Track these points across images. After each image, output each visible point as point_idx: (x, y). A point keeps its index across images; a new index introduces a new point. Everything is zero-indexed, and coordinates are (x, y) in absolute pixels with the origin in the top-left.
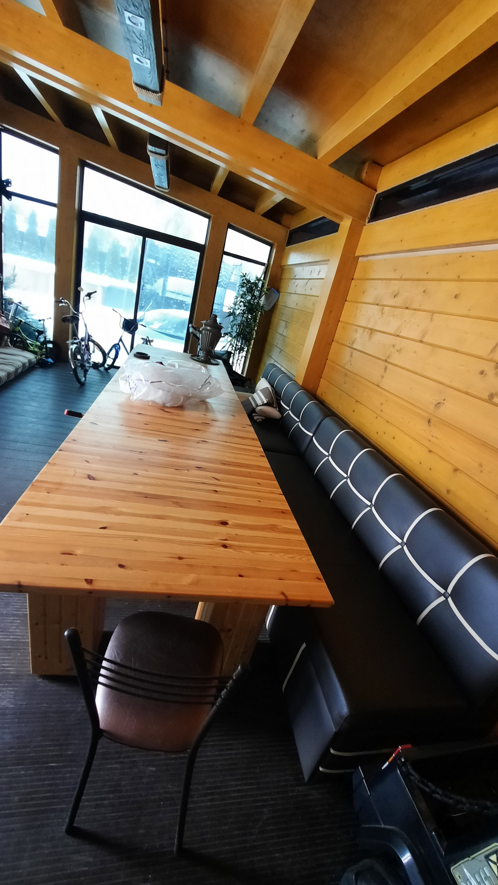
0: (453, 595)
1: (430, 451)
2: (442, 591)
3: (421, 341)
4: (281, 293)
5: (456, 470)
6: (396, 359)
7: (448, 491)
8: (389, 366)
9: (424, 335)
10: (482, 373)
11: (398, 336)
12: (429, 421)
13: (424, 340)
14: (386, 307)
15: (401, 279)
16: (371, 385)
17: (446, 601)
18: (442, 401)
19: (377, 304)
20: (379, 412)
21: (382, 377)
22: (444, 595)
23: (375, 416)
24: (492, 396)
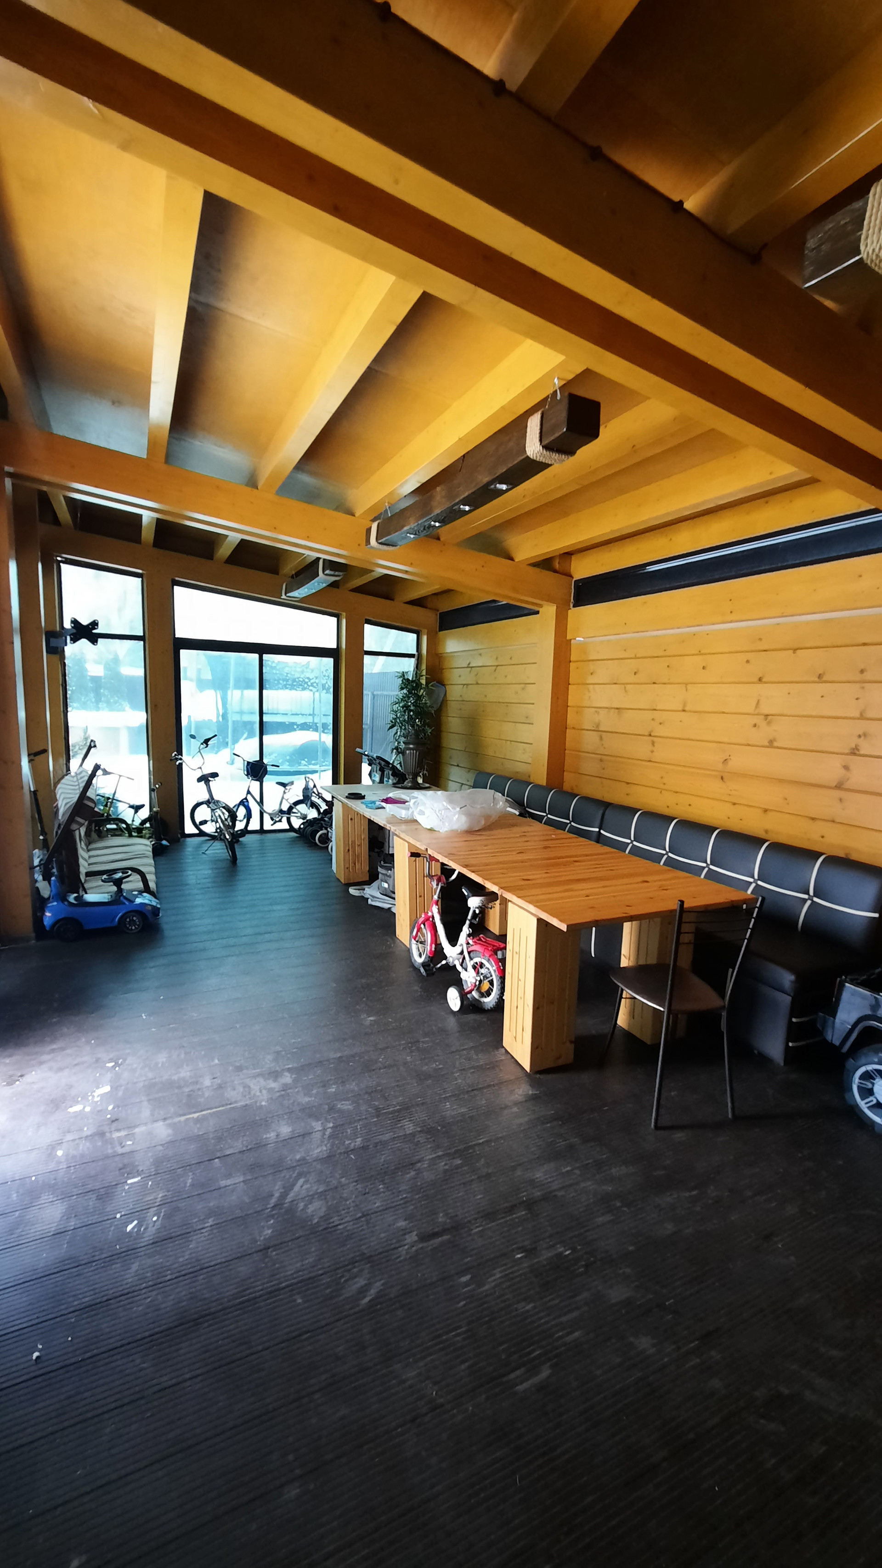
0: (815, 895)
1: (734, 804)
2: (806, 896)
3: (684, 711)
4: (447, 687)
5: (766, 811)
6: (660, 731)
7: (766, 832)
8: (655, 739)
9: (685, 705)
10: (755, 725)
11: (655, 710)
12: (722, 778)
13: (686, 709)
14: (629, 686)
15: (636, 658)
16: (643, 763)
17: (813, 902)
18: (728, 757)
19: (615, 684)
20: (662, 786)
21: (652, 752)
22: (809, 899)
23: (659, 791)
24: (771, 742)
